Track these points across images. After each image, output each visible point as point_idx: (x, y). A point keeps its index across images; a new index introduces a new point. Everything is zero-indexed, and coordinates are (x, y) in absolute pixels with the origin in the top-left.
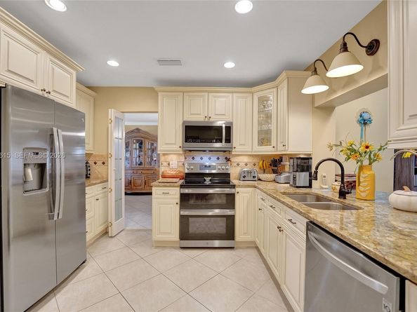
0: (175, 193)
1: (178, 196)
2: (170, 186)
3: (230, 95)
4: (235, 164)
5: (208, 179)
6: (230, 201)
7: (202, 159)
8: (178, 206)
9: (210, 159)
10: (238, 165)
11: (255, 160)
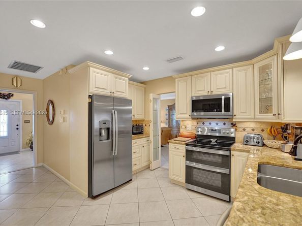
0: (183, 149)
1: (184, 151)
2: (179, 144)
3: (231, 70)
4: (241, 129)
5: (213, 141)
6: (226, 162)
7: (210, 124)
8: (185, 158)
9: (217, 124)
10: (244, 130)
11: (263, 127)
